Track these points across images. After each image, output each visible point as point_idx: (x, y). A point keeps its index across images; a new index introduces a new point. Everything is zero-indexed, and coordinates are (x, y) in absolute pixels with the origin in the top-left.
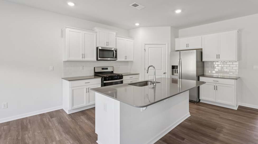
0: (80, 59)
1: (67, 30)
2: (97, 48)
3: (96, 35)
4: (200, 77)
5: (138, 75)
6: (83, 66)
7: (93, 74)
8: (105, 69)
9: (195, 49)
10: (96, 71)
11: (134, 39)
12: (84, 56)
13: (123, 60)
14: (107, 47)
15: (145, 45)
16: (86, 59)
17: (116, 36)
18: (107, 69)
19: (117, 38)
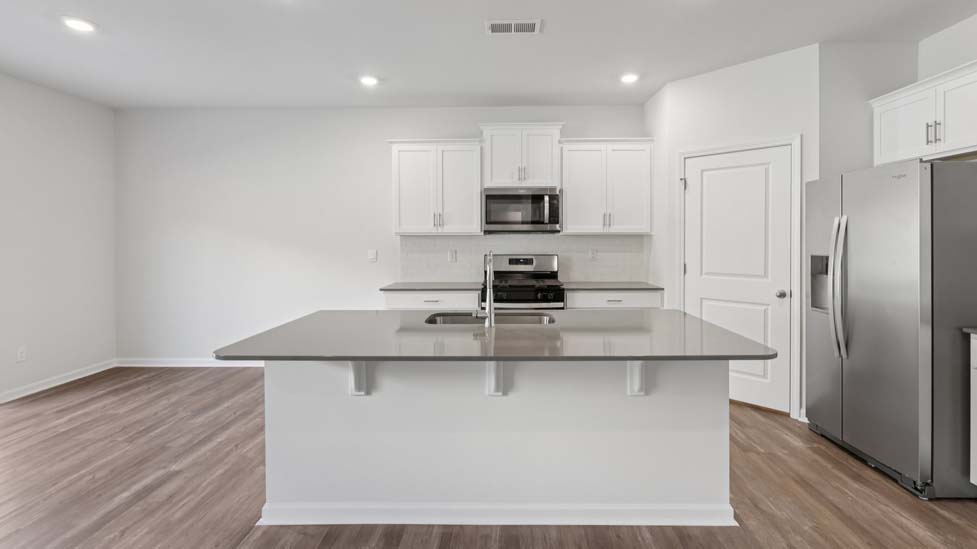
0: (428, 228)
1: (396, 149)
2: (487, 192)
3: (482, 149)
4: (972, 337)
5: (658, 293)
6: (456, 252)
8: (521, 263)
11: (652, 140)
12: (439, 220)
13: (596, 228)
14: (525, 184)
15: (685, 158)
16: (448, 229)
17: (560, 142)
18: (528, 262)
19: (566, 147)
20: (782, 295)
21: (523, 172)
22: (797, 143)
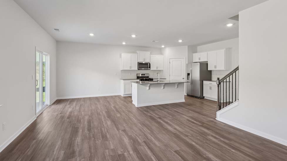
0: (129, 69)
1: (123, 54)
2: (138, 63)
3: (138, 55)
4: (204, 81)
7: (136, 77)
9: (198, 62)
10: (138, 76)
11: (163, 55)
12: (131, 67)
13: (155, 69)
14: (145, 61)
15: (170, 59)
16: (132, 69)
18: (144, 75)
19: (151, 56)
20: (183, 79)
21: (144, 59)
22: (185, 59)
